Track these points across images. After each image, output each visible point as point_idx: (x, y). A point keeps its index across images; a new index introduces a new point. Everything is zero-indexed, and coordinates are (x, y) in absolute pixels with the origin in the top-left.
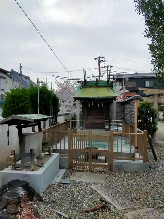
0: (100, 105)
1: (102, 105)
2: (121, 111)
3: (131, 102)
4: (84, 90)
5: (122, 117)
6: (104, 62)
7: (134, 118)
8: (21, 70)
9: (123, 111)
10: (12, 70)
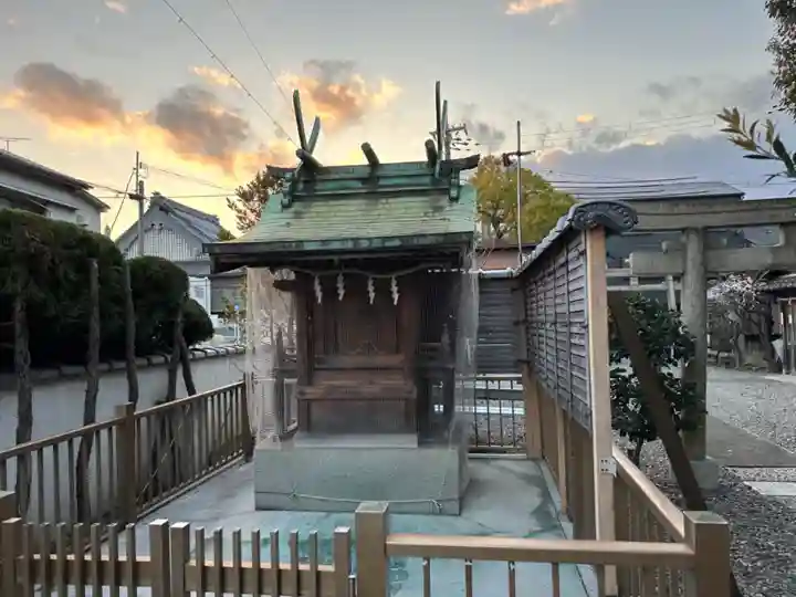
0: (384, 290)
1: (395, 289)
2: (517, 323)
3: (562, 260)
4: (298, 215)
5: (524, 356)
6: (466, 144)
7: (582, 370)
8: (140, 179)
9: (525, 321)
10: (157, 194)
